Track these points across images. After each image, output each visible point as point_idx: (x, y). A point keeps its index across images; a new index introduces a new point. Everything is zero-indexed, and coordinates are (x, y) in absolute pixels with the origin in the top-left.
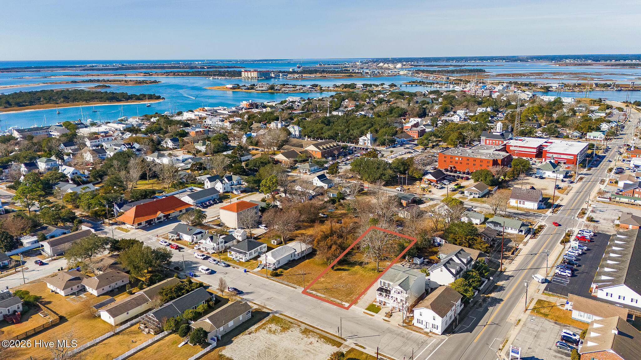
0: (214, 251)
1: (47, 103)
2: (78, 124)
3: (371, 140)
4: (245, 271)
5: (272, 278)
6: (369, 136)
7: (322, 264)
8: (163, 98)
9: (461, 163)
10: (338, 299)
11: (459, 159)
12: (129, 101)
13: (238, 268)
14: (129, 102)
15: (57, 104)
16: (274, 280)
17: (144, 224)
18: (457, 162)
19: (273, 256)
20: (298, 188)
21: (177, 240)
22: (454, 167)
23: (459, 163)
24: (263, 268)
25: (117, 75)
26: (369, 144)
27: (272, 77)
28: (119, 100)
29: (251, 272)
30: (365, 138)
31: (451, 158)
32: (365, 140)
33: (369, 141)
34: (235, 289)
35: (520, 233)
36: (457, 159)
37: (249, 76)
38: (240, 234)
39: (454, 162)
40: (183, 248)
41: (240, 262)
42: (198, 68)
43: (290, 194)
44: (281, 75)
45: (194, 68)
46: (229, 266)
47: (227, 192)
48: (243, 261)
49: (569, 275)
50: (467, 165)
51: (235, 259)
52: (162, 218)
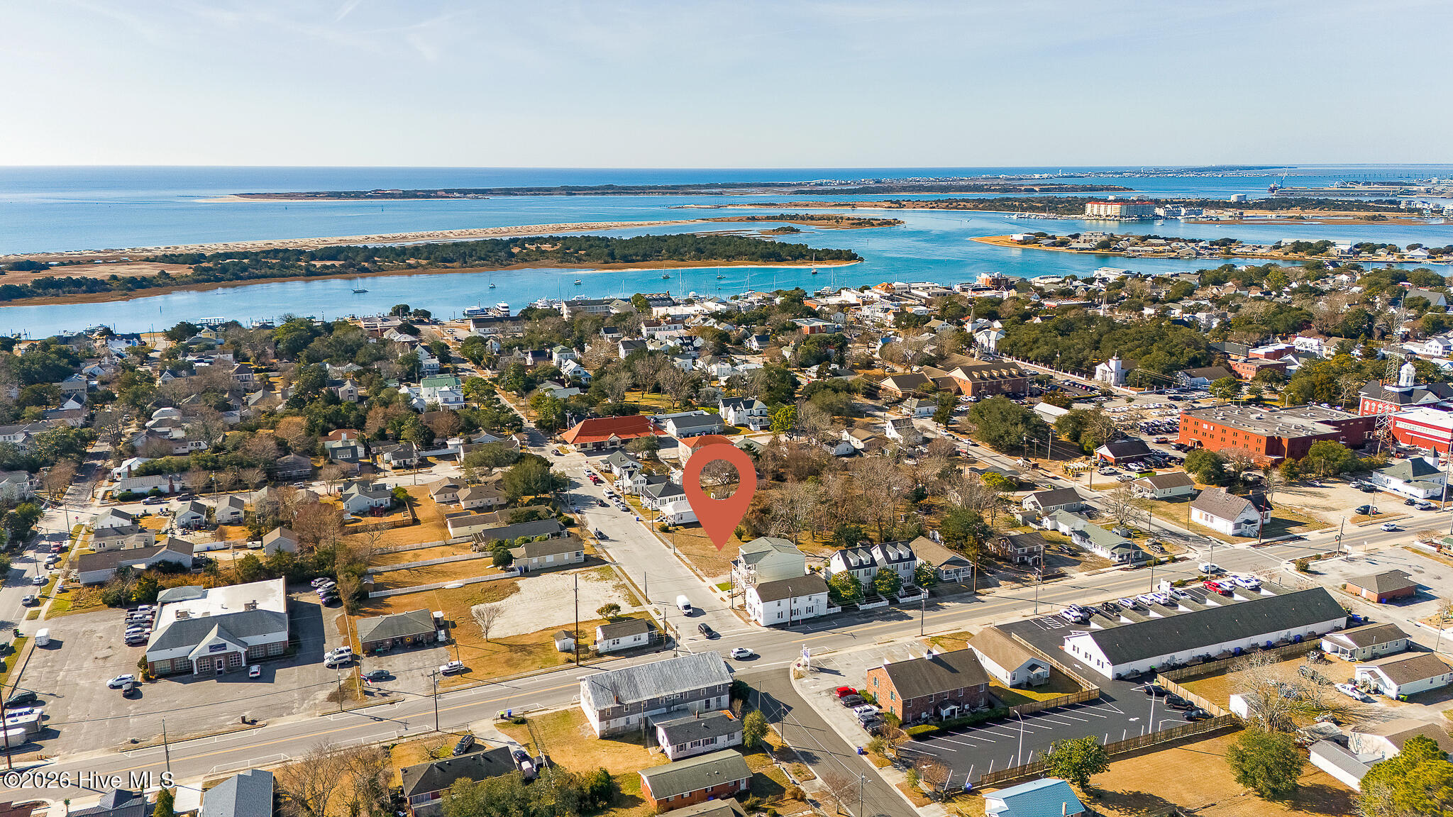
1: (669, 258)
2: (664, 299)
3: (1115, 374)
5: (657, 533)
6: (1113, 364)
8: (861, 259)
9: (1212, 436)
11: (1209, 428)
12: (798, 261)
14: (797, 264)
15: (683, 260)
16: (657, 536)
17: (590, 447)
18: (1205, 434)
19: (675, 507)
21: (607, 472)
22: (1199, 443)
23: (1208, 435)
24: (662, 520)
25: (839, 205)
27: (1158, 217)
28: (780, 259)
30: (1107, 368)
32: (1106, 372)
34: (600, 533)
35: (1113, 558)
36: (1205, 427)
37: (1102, 213)
39: (1200, 433)
40: (602, 482)
42: (1021, 190)
44: (1183, 211)
45: (1010, 191)
47: (742, 425)
50: (1222, 442)
52: (619, 443)
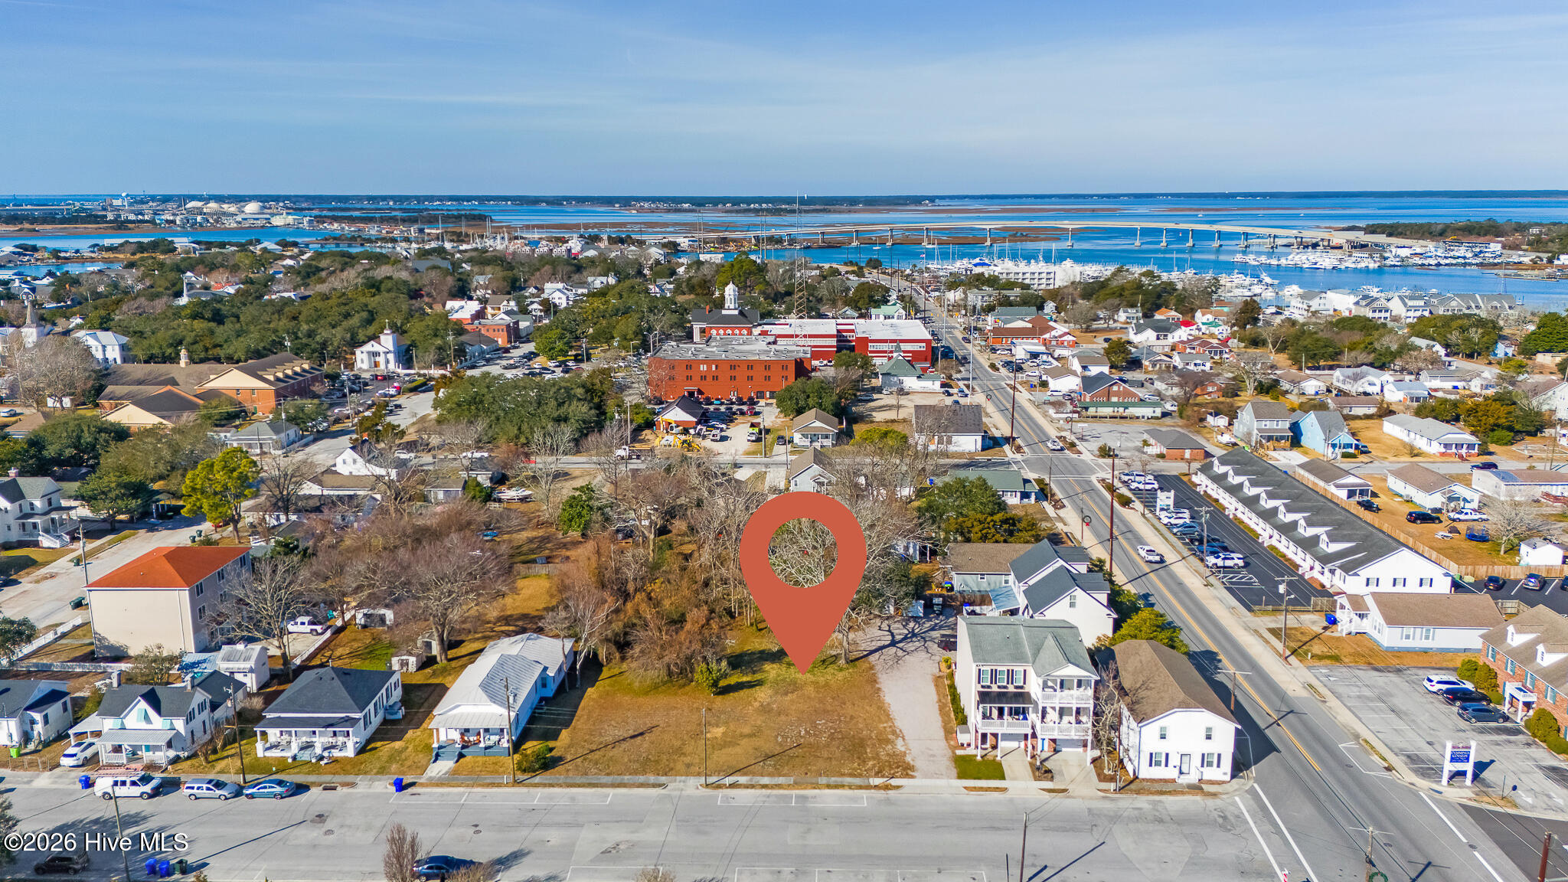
0: (172, 753)
3: (394, 353)
4: (400, 786)
5: (537, 780)
6: (387, 340)
7: (655, 687)
9: (715, 378)
10: (843, 775)
11: (709, 368)
13: (352, 785)
16: (551, 785)
18: (703, 378)
20: (311, 489)
23: (709, 378)
24: (461, 756)
26: (392, 366)
29: (422, 785)
30: (377, 348)
31: (689, 367)
32: (376, 354)
33: (391, 357)
35: (1026, 500)
36: (703, 368)
38: (251, 664)
39: (697, 378)
41: (336, 761)
43: (298, 511)
46: (301, 788)
47: (9, 546)
48: (350, 752)
49: (1241, 563)
50: (733, 382)
51: (305, 756)
